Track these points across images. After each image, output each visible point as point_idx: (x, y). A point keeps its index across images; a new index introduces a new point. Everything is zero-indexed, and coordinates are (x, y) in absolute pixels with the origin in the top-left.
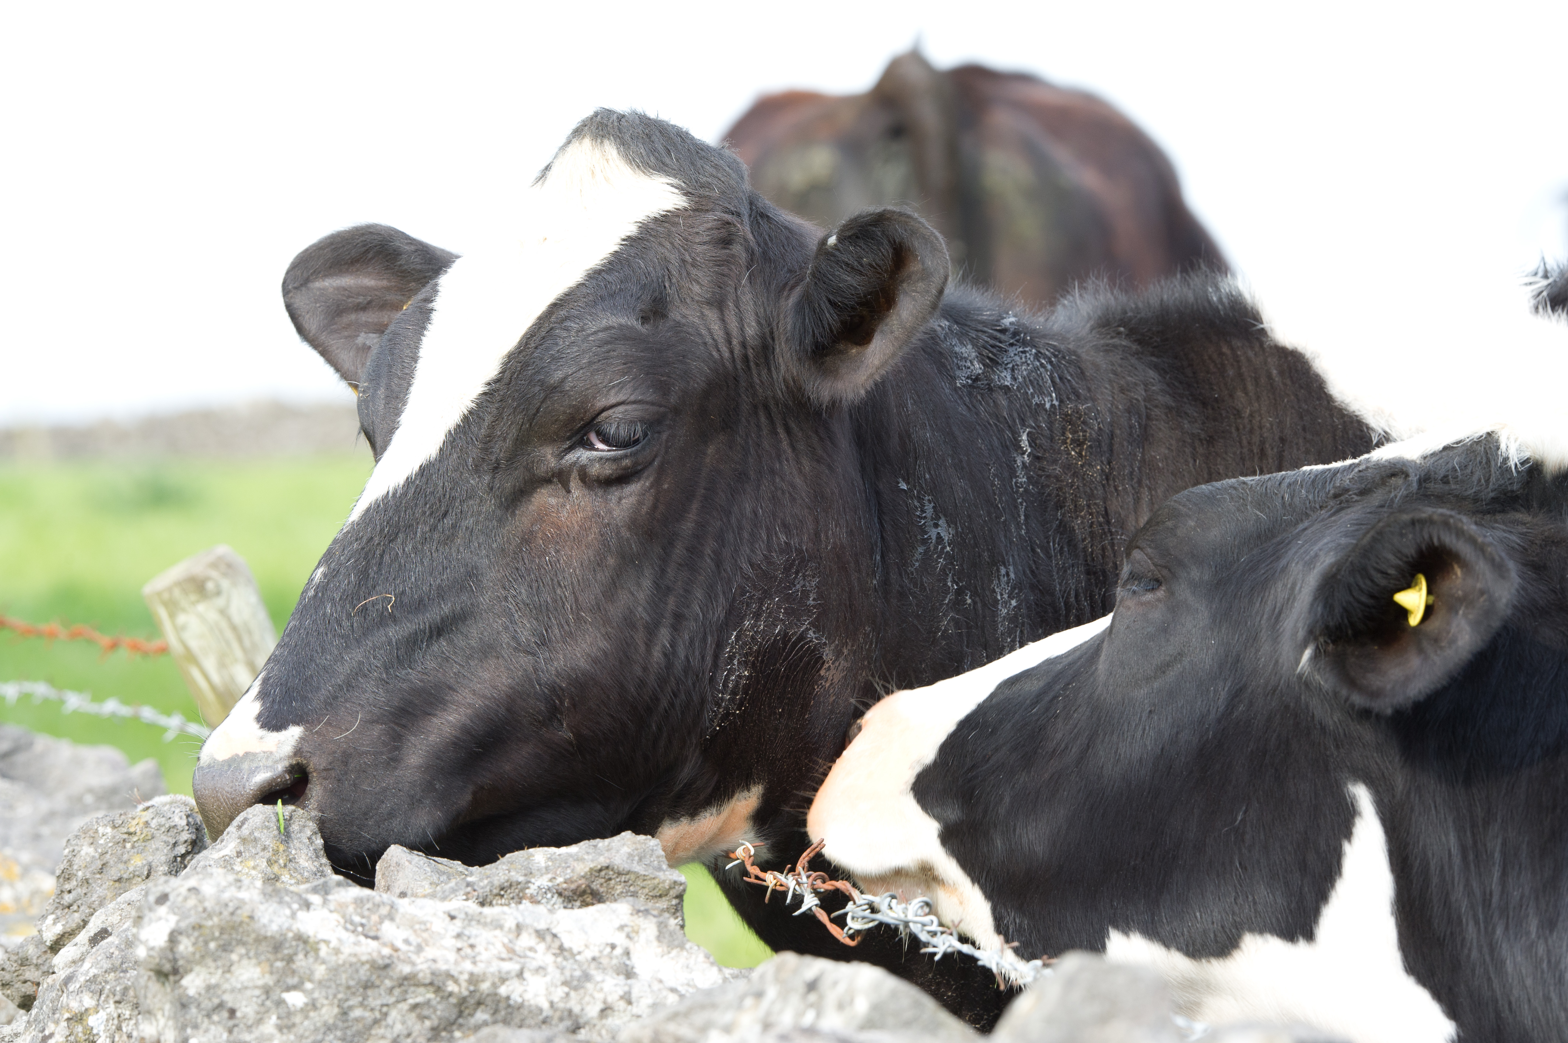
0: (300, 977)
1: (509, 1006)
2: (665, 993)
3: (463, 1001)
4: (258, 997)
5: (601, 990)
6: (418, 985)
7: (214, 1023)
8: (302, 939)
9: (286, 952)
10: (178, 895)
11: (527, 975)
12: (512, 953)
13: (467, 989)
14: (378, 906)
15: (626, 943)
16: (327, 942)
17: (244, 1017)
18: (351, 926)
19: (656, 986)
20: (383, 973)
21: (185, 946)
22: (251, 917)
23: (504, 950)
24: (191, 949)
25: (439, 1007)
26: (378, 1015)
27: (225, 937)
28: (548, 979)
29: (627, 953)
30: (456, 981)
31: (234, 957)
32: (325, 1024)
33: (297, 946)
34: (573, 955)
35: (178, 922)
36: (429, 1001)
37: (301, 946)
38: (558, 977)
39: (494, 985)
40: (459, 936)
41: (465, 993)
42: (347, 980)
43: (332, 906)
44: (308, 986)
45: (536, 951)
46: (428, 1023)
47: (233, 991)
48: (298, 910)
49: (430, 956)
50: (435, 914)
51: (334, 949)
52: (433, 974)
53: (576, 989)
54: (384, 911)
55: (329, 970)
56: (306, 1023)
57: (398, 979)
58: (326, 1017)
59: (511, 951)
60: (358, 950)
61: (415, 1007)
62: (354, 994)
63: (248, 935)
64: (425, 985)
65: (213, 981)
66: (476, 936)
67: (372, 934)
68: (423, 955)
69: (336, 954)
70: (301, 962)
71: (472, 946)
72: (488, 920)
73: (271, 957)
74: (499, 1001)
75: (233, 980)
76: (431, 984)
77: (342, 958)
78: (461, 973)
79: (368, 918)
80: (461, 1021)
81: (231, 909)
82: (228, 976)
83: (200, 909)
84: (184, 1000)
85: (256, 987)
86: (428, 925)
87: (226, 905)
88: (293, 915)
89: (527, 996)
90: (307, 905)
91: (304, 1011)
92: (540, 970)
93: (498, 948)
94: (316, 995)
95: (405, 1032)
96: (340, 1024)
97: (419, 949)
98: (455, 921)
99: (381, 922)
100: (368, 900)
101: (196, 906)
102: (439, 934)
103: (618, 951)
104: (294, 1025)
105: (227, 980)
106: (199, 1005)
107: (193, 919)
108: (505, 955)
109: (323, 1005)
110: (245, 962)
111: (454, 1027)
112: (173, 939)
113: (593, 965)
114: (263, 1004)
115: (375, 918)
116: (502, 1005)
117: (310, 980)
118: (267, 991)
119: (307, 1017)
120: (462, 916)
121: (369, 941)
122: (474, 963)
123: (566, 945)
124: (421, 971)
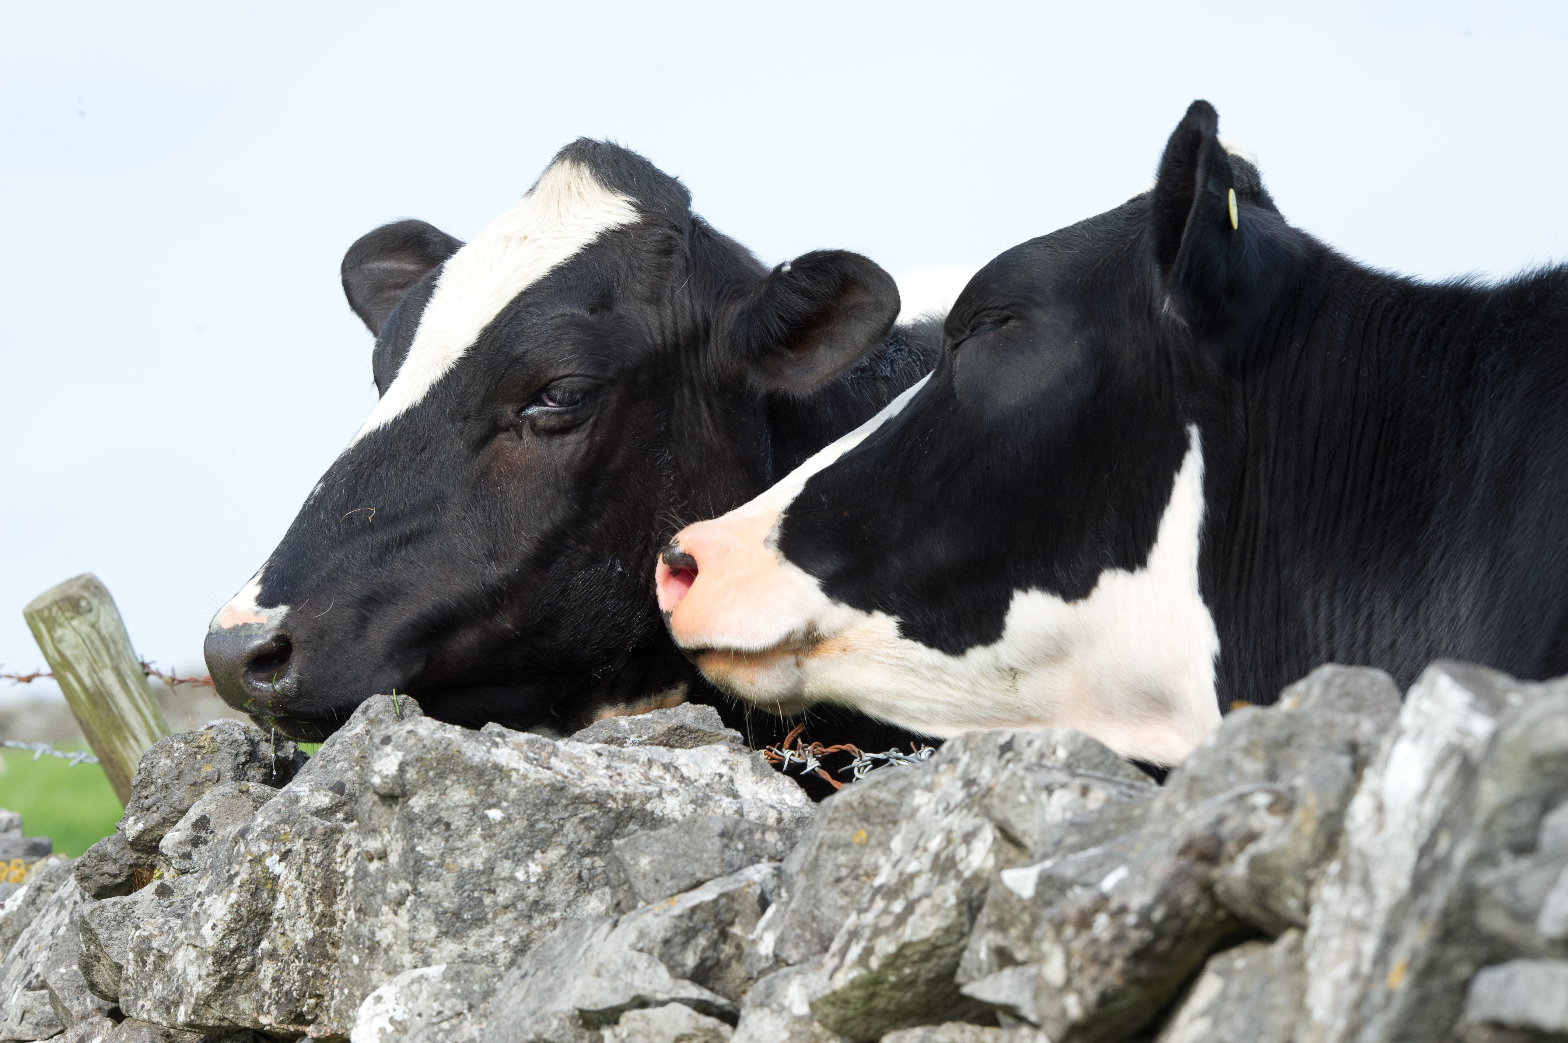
0: (498, 798)
1: (653, 819)
2: (767, 809)
3: (619, 815)
4: (467, 813)
5: (721, 806)
6: (587, 803)
7: (434, 834)
8: (497, 768)
9: (487, 778)
10: (400, 737)
11: (664, 795)
12: (649, 781)
13: (623, 806)
14: (545, 745)
15: (730, 773)
16: (517, 770)
17: (457, 829)
18: (528, 759)
19: (760, 804)
20: (561, 794)
21: (411, 774)
22: (459, 752)
23: (642, 778)
24: (415, 777)
25: (602, 820)
26: (556, 826)
27: (441, 767)
28: (680, 798)
29: (731, 780)
30: (614, 800)
31: (448, 782)
32: (517, 834)
33: (495, 773)
34: (692, 783)
35: (404, 756)
36: (594, 815)
37: (498, 774)
38: (688, 798)
39: (642, 802)
40: (608, 767)
41: (622, 809)
42: (533, 798)
43: (511, 745)
44: (505, 804)
45: (665, 780)
46: (593, 833)
47: (447, 809)
48: (491, 747)
49: (591, 782)
50: (586, 752)
51: (522, 775)
52: (597, 794)
53: (701, 806)
54: (550, 749)
55: (519, 791)
56: (503, 833)
57: (572, 798)
58: (518, 828)
59: (647, 778)
60: (538, 776)
61: (584, 820)
62: (539, 810)
63: (458, 766)
64: (591, 803)
65: (432, 801)
66: (621, 768)
67: (545, 765)
68: (585, 781)
69: (525, 779)
70: (498, 786)
71: (620, 775)
72: (626, 756)
73: (476, 782)
74: (646, 815)
75: (448, 800)
76: (596, 802)
77: (529, 782)
78: (617, 793)
79: (540, 754)
80: (617, 831)
81: (444, 746)
82: (444, 797)
83: (421, 746)
84: (411, 817)
85: (466, 806)
86: (583, 760)
87: (440, 742)
88: (489, 751)
89: (666, 811)
90: (496, 744)
91: (502, 823)
92: (673, 791)
93: (638, 776)
94: (511, 811)
95: (577, 840)
96: (529, 833)
97: (581, 777)
98: (602, 757)
99: (549, 758)
100: (537, 741)
101: (416, 744)
102: (593, 766)
103: (725, 779)
104: (495, 835)
105: (444, 800)
106: (422, 820)
107: (416, 754)
108: (644, 782)
109: (516, 819)
110: (456, 786)
111: (613, 836)
112: (402, 768)
113: (708, 790)
114: (471, 819)
115: (544, 754)
116: (648, 818)
117: (506, 800)
118: (474, 808)
119: (504, 829)
120: (606, 753)
121: (545, 770)
122: (625, 786)
123: (686, 775)
124: (588, 792)
